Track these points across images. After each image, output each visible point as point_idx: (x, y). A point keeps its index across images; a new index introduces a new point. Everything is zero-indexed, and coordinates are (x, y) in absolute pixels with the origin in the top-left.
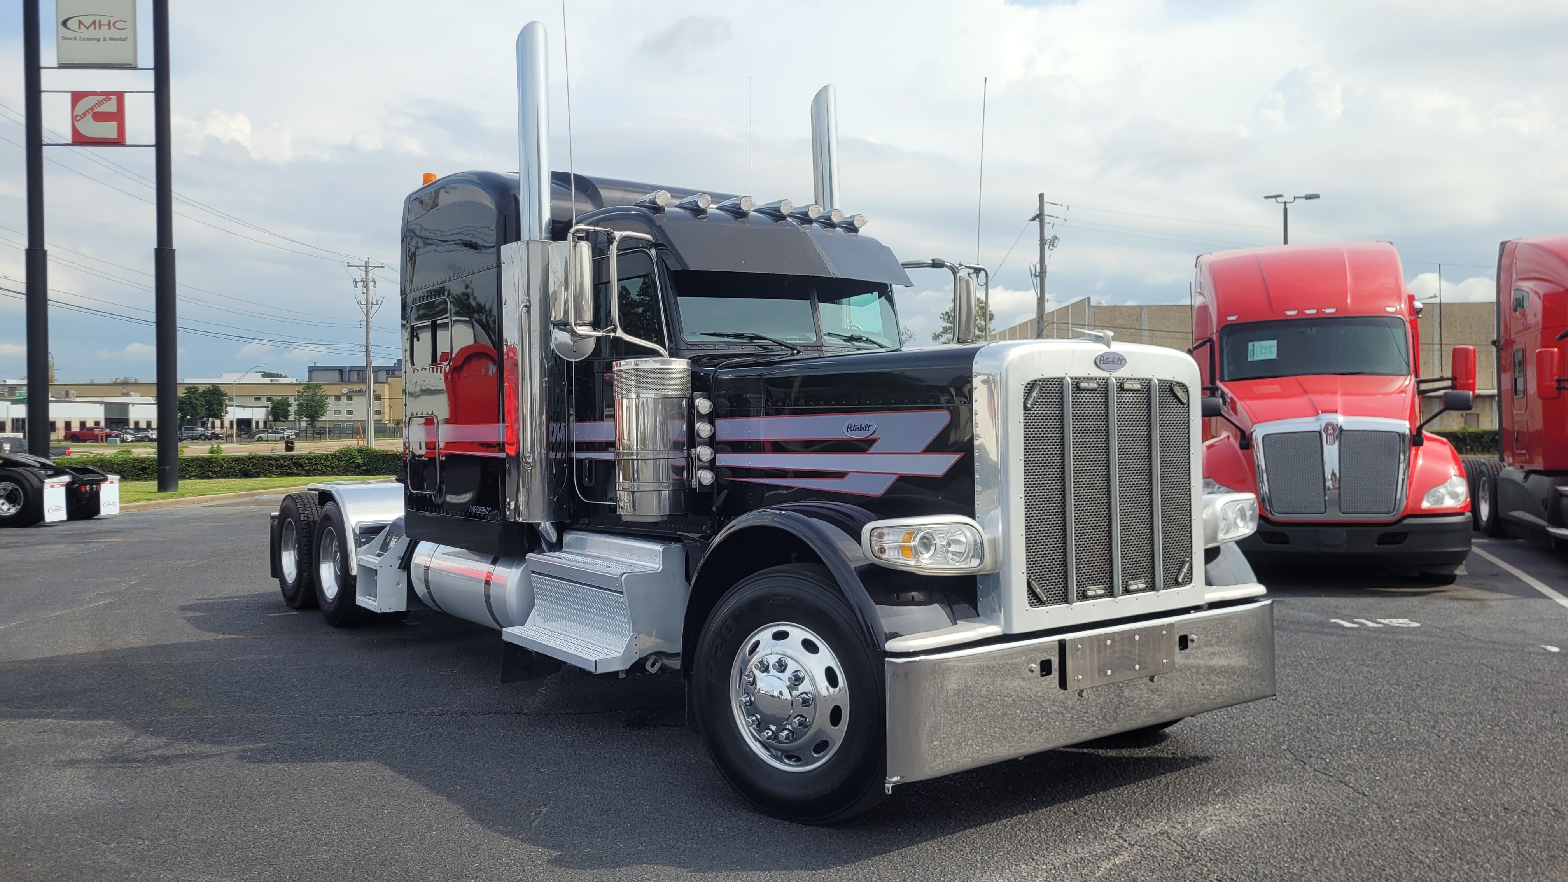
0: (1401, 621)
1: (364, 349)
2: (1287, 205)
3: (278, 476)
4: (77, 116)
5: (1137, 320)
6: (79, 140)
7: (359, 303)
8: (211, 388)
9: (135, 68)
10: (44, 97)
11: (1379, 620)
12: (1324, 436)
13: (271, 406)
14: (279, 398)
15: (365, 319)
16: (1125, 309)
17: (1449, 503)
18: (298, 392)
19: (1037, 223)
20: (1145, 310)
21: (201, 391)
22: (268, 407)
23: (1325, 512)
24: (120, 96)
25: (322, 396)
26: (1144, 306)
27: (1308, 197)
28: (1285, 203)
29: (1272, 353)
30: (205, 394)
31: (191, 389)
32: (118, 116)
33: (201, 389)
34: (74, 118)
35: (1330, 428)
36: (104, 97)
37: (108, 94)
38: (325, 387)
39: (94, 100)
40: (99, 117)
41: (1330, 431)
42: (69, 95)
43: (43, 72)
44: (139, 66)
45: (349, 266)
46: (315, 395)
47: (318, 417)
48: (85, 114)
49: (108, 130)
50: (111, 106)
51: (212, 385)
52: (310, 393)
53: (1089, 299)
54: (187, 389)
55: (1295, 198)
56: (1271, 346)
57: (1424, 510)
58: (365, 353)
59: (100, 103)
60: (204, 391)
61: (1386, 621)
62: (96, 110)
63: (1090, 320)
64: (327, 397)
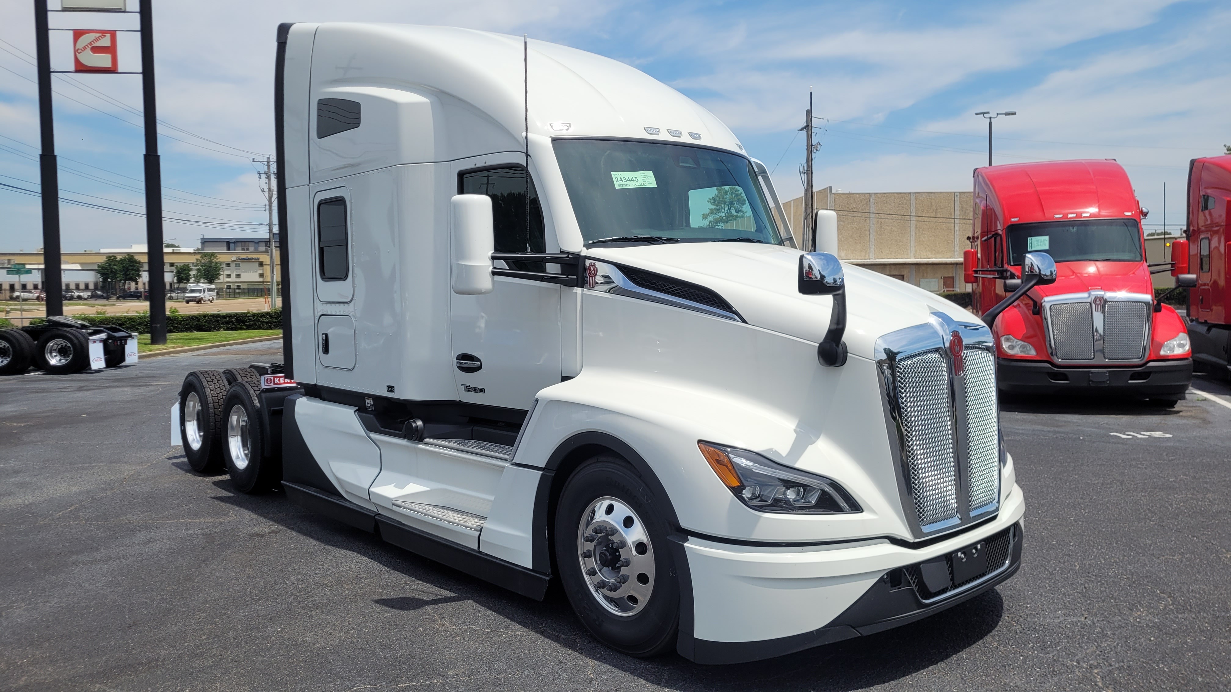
0: (1157, 433)
1: (267, 227)
2: (992, 119)
3: (225, 330)
4: (78, 49)
5: (866, 204)
6: (81, 68)
7: (263, 191)
8: (127, 257)
9: (125, 12)
10: (51, 34)
11: (1142, 433)
12: (1094, 306)
13: (175, 271)
14: (182, 265)
15: (267, 203)
16: (857, 196)
17: (1178, 351)
18: (197, 260)
19: (804, 133)
20: (873, 196)
21: (118, 259)
22: (173, 272)
23: (1094, 358)
24: (113, 34)
25: (217, 263)
26: (872, 194)
27: (1007, 114)
28: (990, 118)
29: (1045, 245)
30: (122, 261)
31: (111, 257)
32: (112, 50)
33: (119, 258)
34: (76, 51)
35: (1098, 300)
36: (100, 34)
37: (104, 32)
38: (219, 256)
39: (92, 36)
40: (96, 50)
41: (1098, 302)
42: (71, 33)
43: (50, 14)
44: (127, 11)
45: (254, 161)
46: (211, 262)
47: (215, 279)
48: (85, 48)
49: (104, 60)
50: (106, 42)
51: (128, 254)
52: (206, 260)
53: (831, 188)
54: (107, 257)
55: (997, 114)
56: (1044, 240)
57: (1162, 356)
58: (268, 231)
59: (97, 39)
60: (121, 259)
61: (1148, 433)
62: (94, 45)
63: (832, 204)
64: (221, 263)
